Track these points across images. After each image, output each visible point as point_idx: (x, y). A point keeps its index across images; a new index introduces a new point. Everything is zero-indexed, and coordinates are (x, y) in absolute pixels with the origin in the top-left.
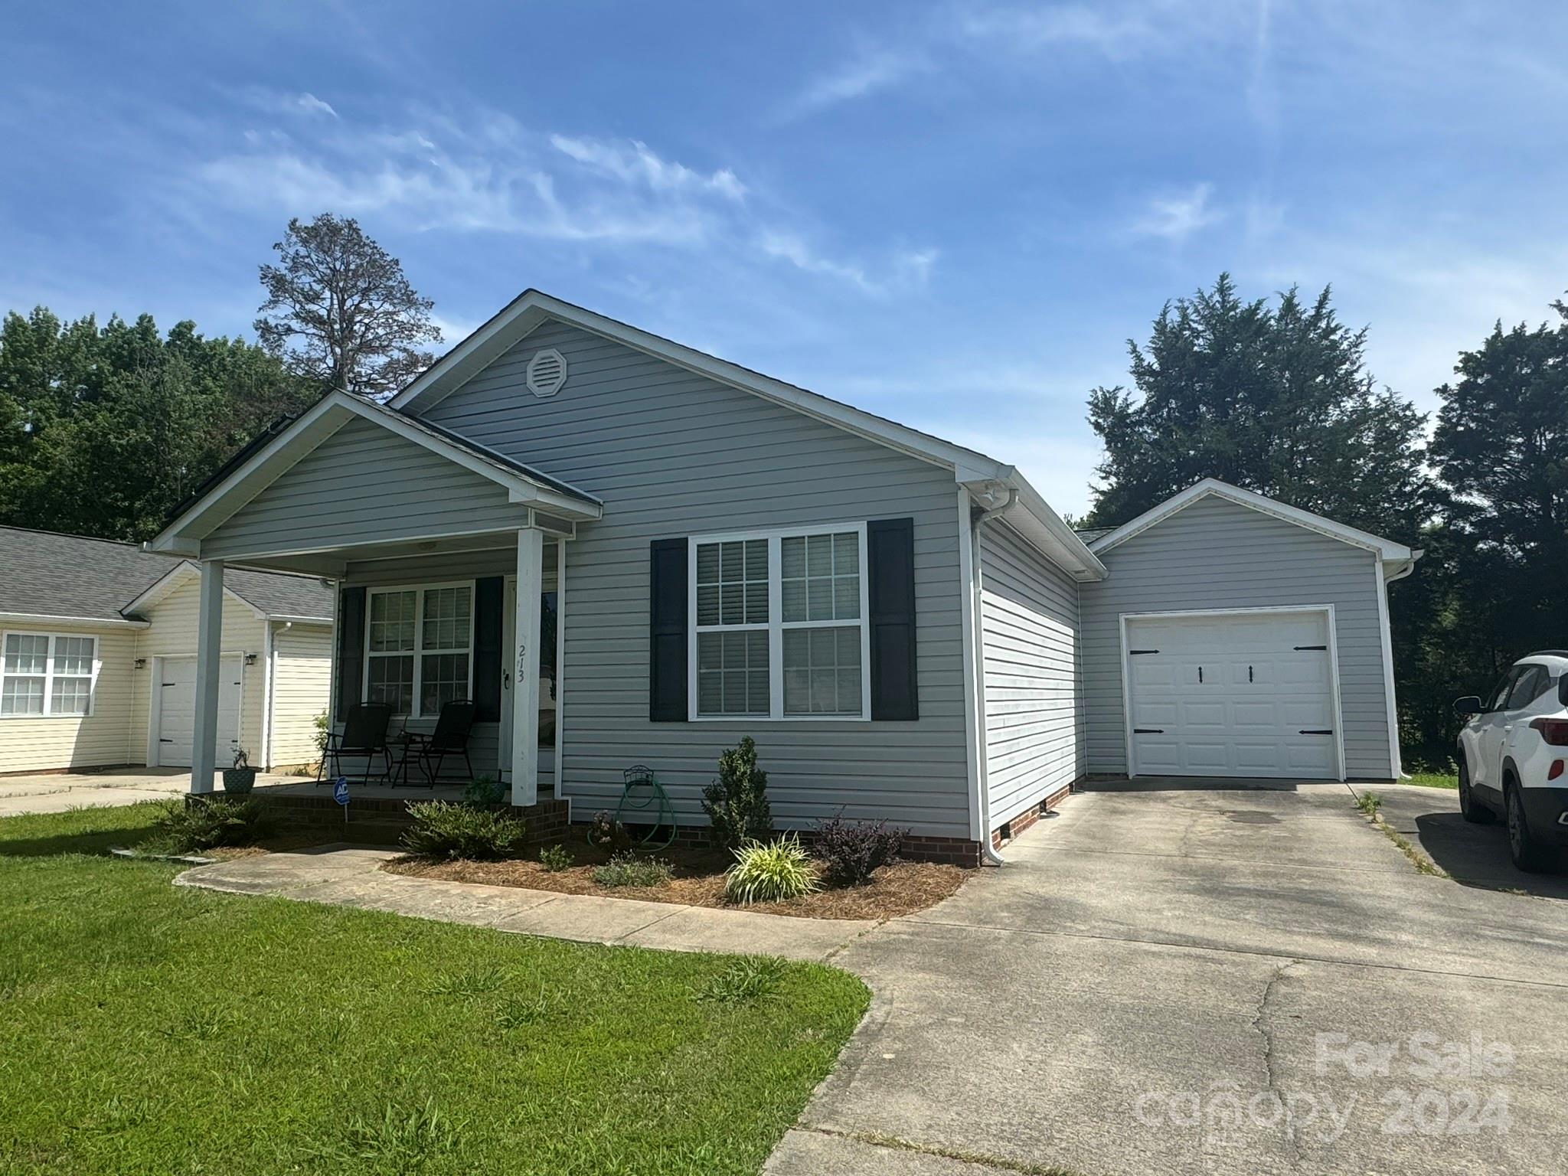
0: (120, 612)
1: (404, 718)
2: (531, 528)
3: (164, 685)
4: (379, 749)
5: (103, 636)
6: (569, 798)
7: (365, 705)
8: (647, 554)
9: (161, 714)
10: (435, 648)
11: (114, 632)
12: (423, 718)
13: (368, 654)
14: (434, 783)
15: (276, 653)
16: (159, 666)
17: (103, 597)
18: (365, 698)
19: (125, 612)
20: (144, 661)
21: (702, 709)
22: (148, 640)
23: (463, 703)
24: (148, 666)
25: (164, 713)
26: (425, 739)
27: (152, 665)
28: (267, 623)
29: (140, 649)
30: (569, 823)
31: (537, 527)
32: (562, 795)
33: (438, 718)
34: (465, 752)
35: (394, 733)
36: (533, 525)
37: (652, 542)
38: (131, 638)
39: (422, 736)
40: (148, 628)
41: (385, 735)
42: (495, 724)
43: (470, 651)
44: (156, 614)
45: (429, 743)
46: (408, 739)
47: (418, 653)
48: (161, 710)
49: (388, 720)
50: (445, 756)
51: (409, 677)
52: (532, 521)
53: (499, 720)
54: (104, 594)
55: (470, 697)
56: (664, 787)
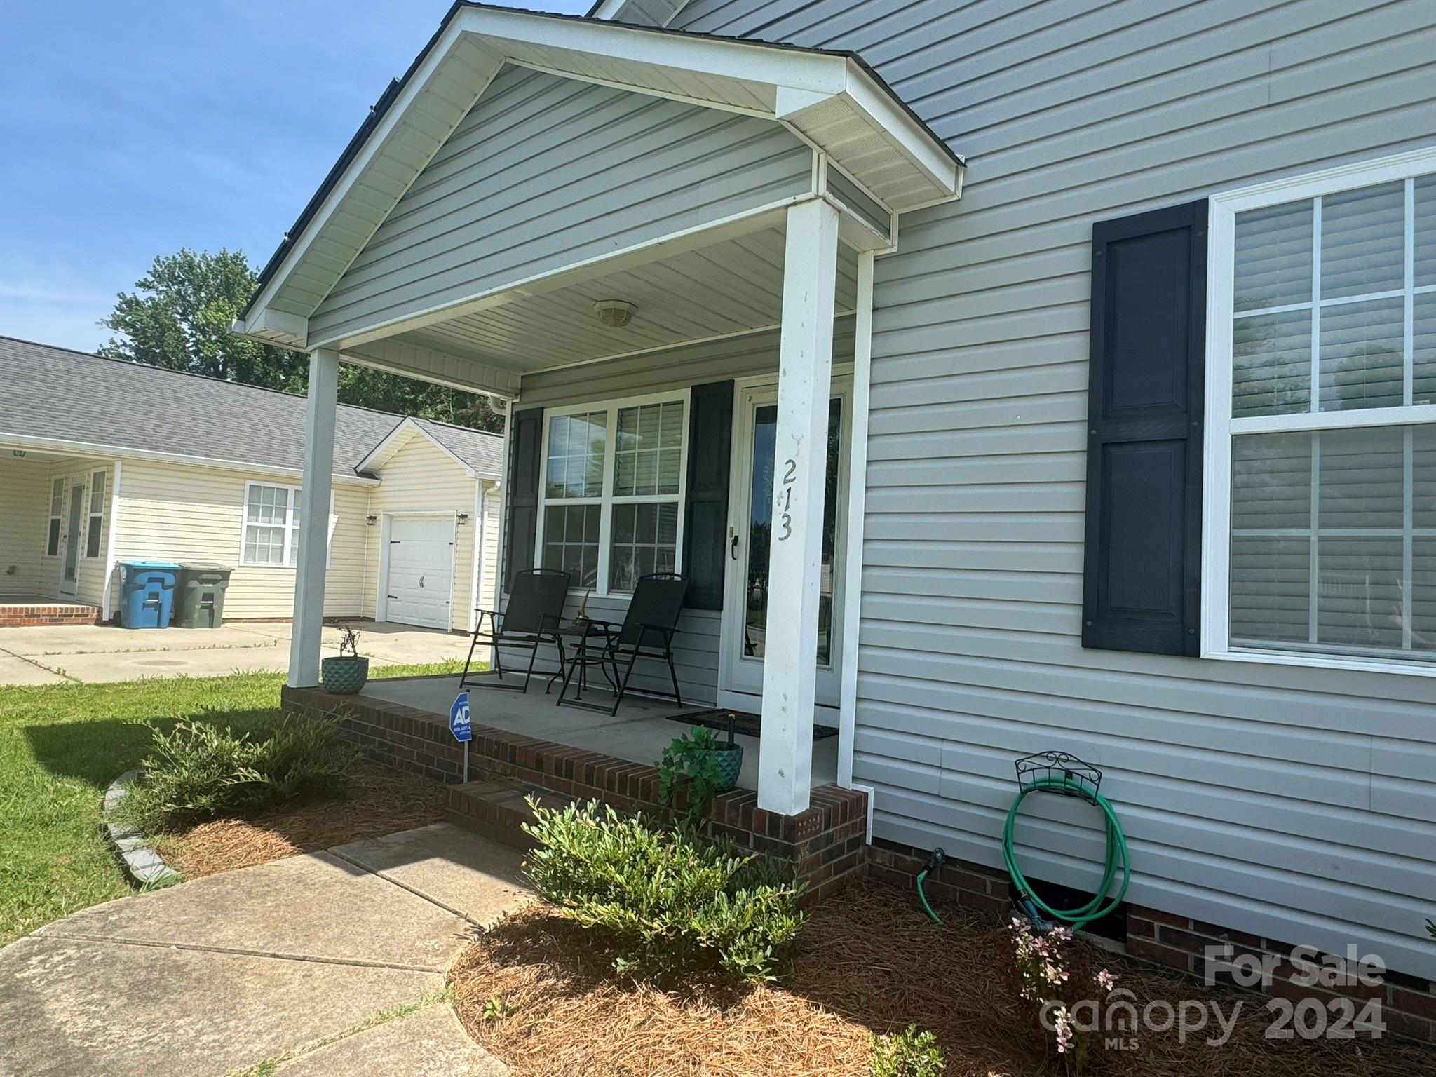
0: (355, 469)
1: (584, 594)
2: (817, 197)
3: (392, 542)
4: (549, 637)
5: (338, 492)
6: (870, 790)
7: (538, 573)
8: (1081, 258)
9: (389, 573)
10: (631, 494)
11: (348, 488)
12: (609, 597)
13: (543, 502)
14: (622, 696)
15: (486, 513)
16: (388, 522)
17: (345, 455)
18: (538, 563)
19: (359, 470)
20: (375, 518)
21: (1240, 630)
22: (377, 498)
23: (668, 577)
24: (378, 522)
25: (391, 570)
26: (611, 628)
27: (381, 521)
28: (477, 481)
29: (374, 506)
30: (869, 841)
31: (831, 197)
32: (855, 779)
33: (631, 598)
34: (668, 655)
35: (570, 617)
36: (823, 190)
37: (1095, 225)
38: (364, 495)
39: (606, 624)
40: (379, 486)
41: (558, 619)
42: (714, 614)
43: (680, 498)
44: (386, 472)
45: (616, 634)
46: (589, 628)
47: (607, 501)
48: (389, 567)
49: (565, 594)
50: (637, 656)
51: (594, 534)
52: (819, 183)
53: (720, 608)
54: (346, 452)
55: (678, 569)
56: (1117, 809)
